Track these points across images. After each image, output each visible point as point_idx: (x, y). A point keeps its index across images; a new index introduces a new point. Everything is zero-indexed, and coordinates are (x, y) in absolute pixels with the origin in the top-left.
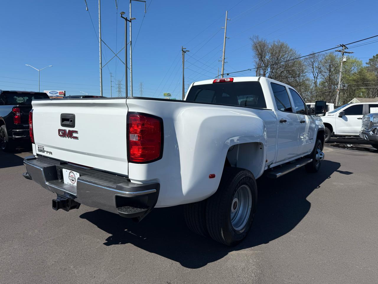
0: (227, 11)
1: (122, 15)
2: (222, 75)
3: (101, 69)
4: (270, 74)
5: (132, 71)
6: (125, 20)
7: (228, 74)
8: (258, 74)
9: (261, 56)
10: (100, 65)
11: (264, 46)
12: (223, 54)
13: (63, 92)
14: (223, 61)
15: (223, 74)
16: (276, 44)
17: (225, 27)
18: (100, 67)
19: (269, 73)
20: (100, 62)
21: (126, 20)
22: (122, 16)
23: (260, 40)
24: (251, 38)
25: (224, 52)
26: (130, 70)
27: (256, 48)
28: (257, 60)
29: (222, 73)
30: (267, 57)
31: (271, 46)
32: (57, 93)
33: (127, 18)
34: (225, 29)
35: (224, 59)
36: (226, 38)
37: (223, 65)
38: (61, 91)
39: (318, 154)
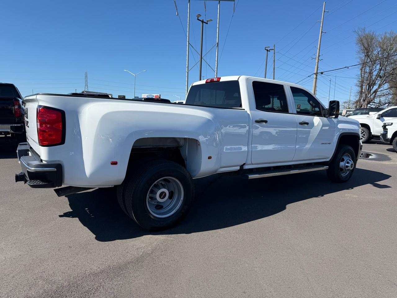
0: (324, 2)
1: (198, 17)
2: (315, 74)
3: (188, 73)
4: (379, 72)
5: (217, 73)
6: (201, 22)
7: (322, 73)
8: (363, 72)
9: (367, 51)
10: (187, 68)
11: (372, 39)
12: (318, 50)
13: (158, 96)
14: (317, 59)
15: (317, 73)
16: (388, 35)
17: (322, 20)
18: (187, 71)
19: (378, 70)
20: (187, 66)
21: (203, 22)
22: (199, 19)
23: (367, 32)
24: (355, 31)
25: (318, 48)
26: (215, 72)
27: (361, 41)
28: (363, 56)
29: (315, 72)
30: (375, 52)
31: (382, 38)
32: (153, 96)
33: (203, 20)
34: (322, 23)
35: (319, 56)
36: (322, 33)
37: (317, 63)
38: (157, 95)
39: (344, 162)
